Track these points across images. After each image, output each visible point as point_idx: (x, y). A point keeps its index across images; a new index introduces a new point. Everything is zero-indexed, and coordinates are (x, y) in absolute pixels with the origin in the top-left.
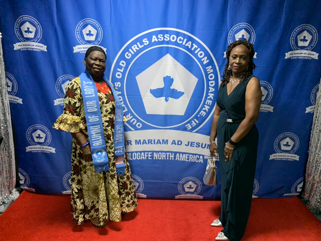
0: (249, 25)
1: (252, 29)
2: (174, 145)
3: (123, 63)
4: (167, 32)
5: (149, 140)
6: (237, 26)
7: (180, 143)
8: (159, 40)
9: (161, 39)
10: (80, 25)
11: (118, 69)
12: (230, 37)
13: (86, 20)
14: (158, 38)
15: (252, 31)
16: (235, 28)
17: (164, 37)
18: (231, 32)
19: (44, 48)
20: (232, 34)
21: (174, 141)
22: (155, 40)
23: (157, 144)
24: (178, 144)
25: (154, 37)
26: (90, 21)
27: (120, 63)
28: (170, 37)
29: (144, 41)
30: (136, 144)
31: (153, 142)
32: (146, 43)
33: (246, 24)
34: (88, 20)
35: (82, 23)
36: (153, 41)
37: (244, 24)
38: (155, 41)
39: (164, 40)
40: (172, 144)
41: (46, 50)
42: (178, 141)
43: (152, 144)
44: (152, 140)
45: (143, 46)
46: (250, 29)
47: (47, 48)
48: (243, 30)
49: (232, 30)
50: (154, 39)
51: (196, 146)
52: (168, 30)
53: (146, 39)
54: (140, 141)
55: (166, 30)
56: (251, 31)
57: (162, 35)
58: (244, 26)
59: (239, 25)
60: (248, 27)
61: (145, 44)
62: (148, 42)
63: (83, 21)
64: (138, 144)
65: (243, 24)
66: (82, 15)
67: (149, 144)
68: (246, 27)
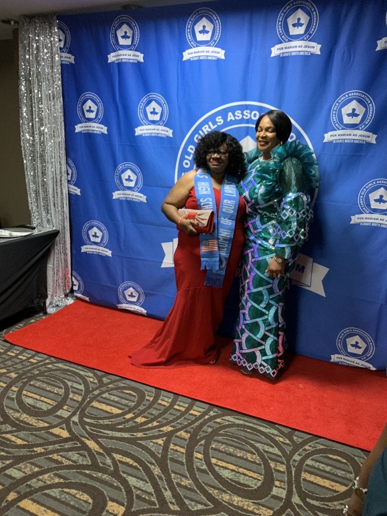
0: (363, 94)
1: (370, 99)
3: (191, 149)
4: (247, 107)
6: (345, 96)
8: (237, 118)
9: (238, 117)
10: (144, 102)
11: (186, 157)
12: (334, 112)
14: (234, 116)
15: (369, 102)
16: (342, 98)
17: (243, 115)
19: (104, 130)
20: (337, 108)
22: (231, 118)
25: (230, 114)
26: (154, 96)
27: (188, 148)
28: (250, 114)
29: (217, 120)
32: (220, 122)
33: (359, 93)
34: (152, 94)
35: (146, 99)
36: (228, 120)
37: (356, 92)
38: (231, 120)
39: (243, 117)
41: (106, 133)
45: (216, 126)
46: (365, 100)
48: (355, 101)
49: (338, 102)
52: (248, 105)
53: (220, 117)
55: (246, 105)
56: (367, 102)
57: (240, 112)
58: (356, 96)
59: (348, 94)
60: (363, 96)
61: (219, 124)
63: (146, 97)
66: (146, 88)
68: (358, 96)
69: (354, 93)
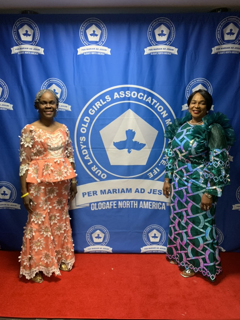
0: (205, 80)
1: (209, 84)
2: (137, 193)
3: (87, 119)
4: (128, 89)
5: (113, 190)
6: (194, 81)
7: (143, 191)
8: (121, 96)
9: (122, 95)
10: (45, 85)
11: (83, 125)
12: (188, 91)
13: (51, 79)
14: (119, 95)
15: (209, 85)
16: (192, 83)
17: (125, 94)
18: (188, 87)
19: (10, 107)
20: (189, 89)
21: (137, 189)
23: (121, 193)
24: (141, 192)
25: (116, 94)
26: (55, 80)
27: (84, 119)
28: (131, 93)
29: (106, 98)
30: (101, 194)
31: (117, 191)
32: (109, 100)
33: (203, 79)
34: (52, 79)
35: (47, 83)
36: (115, 98)
37: (201, 79)
38: (117, 98)
39: (125, 96)
40: (135, 192)
41: (12, 109)
42: (141, 189)
43: (116, 193)
44: (116, 190)
45: (105, 102)
46: (207, 84)
47: (13, 107)
48: (200, 84)
49: (189, 85)
50: (116, 96)
51: (158, 194)
52: (129, 87)
53: (108, 96)
54: (105, 190)
55: (127, 87)
56: (207, 85)
57: (123, 92)
58: (201, 81)
59: (196, 80)
60: (205, 82)
61: (107, 101)
62: (110, 99)
64: (103, 194)
65: (199, 79)
66: (47, 75)
67: (113, 193)
68: (202, 81)
69: (200, 80)
